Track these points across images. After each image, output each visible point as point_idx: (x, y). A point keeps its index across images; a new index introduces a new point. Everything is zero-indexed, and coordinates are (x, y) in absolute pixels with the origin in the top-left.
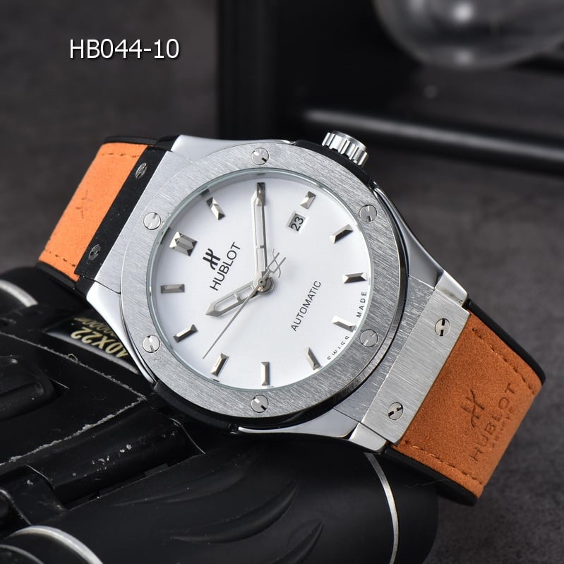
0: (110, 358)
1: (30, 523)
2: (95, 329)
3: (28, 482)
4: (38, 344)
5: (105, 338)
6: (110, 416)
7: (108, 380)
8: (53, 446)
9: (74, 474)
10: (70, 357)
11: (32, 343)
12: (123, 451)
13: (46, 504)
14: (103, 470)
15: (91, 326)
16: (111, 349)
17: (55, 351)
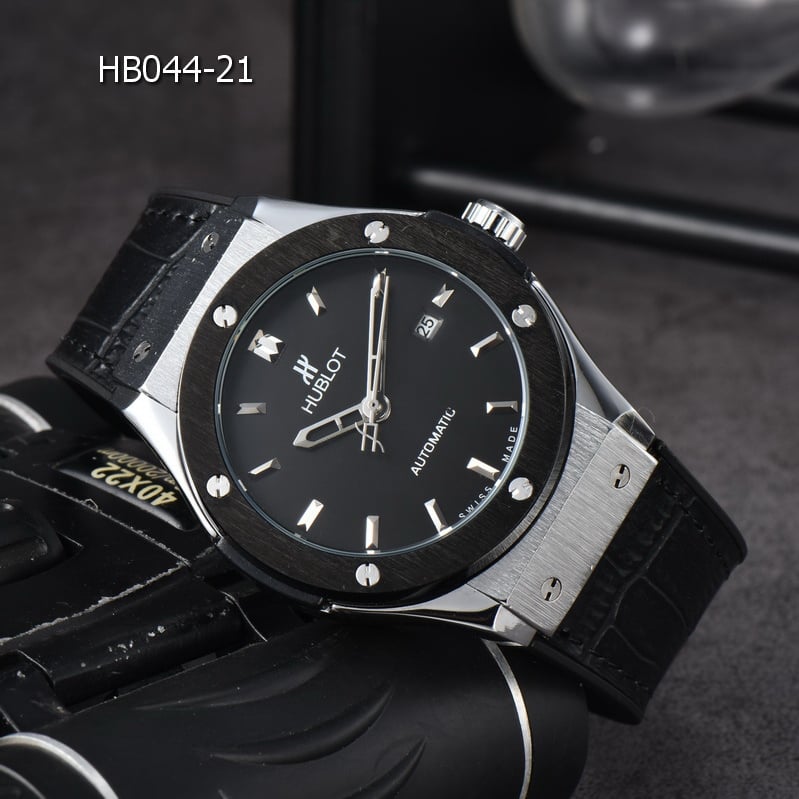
0: (144, 507)
2: (123, 466)
3: (19, 673)
4: (44, 483)
7: (138, 536)
8: (56, 625)
9: (83, 665)
10: (88, 503)
11: (36, 483)
14: (124, 659)
15: (119, 461)
16: (145, 495)
17: (68, 494)
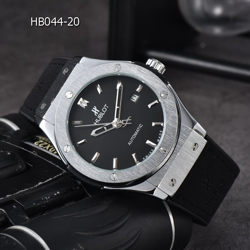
0: (51, 154)
1: (14, 225)
2: (44, 141)
3: (14, 206)
4: (20, 146)
5: (49, 145)
6: (50, 179)
7: (50, 163)
8: (25, 191)
9: (34, 204)
10: (34, 153)
11: (17, 146)
12: (56, 194)
13: (21, 216)
14: (47, 202)
15: (43, 139)
16: (52, 150)
17: (27, 150)
